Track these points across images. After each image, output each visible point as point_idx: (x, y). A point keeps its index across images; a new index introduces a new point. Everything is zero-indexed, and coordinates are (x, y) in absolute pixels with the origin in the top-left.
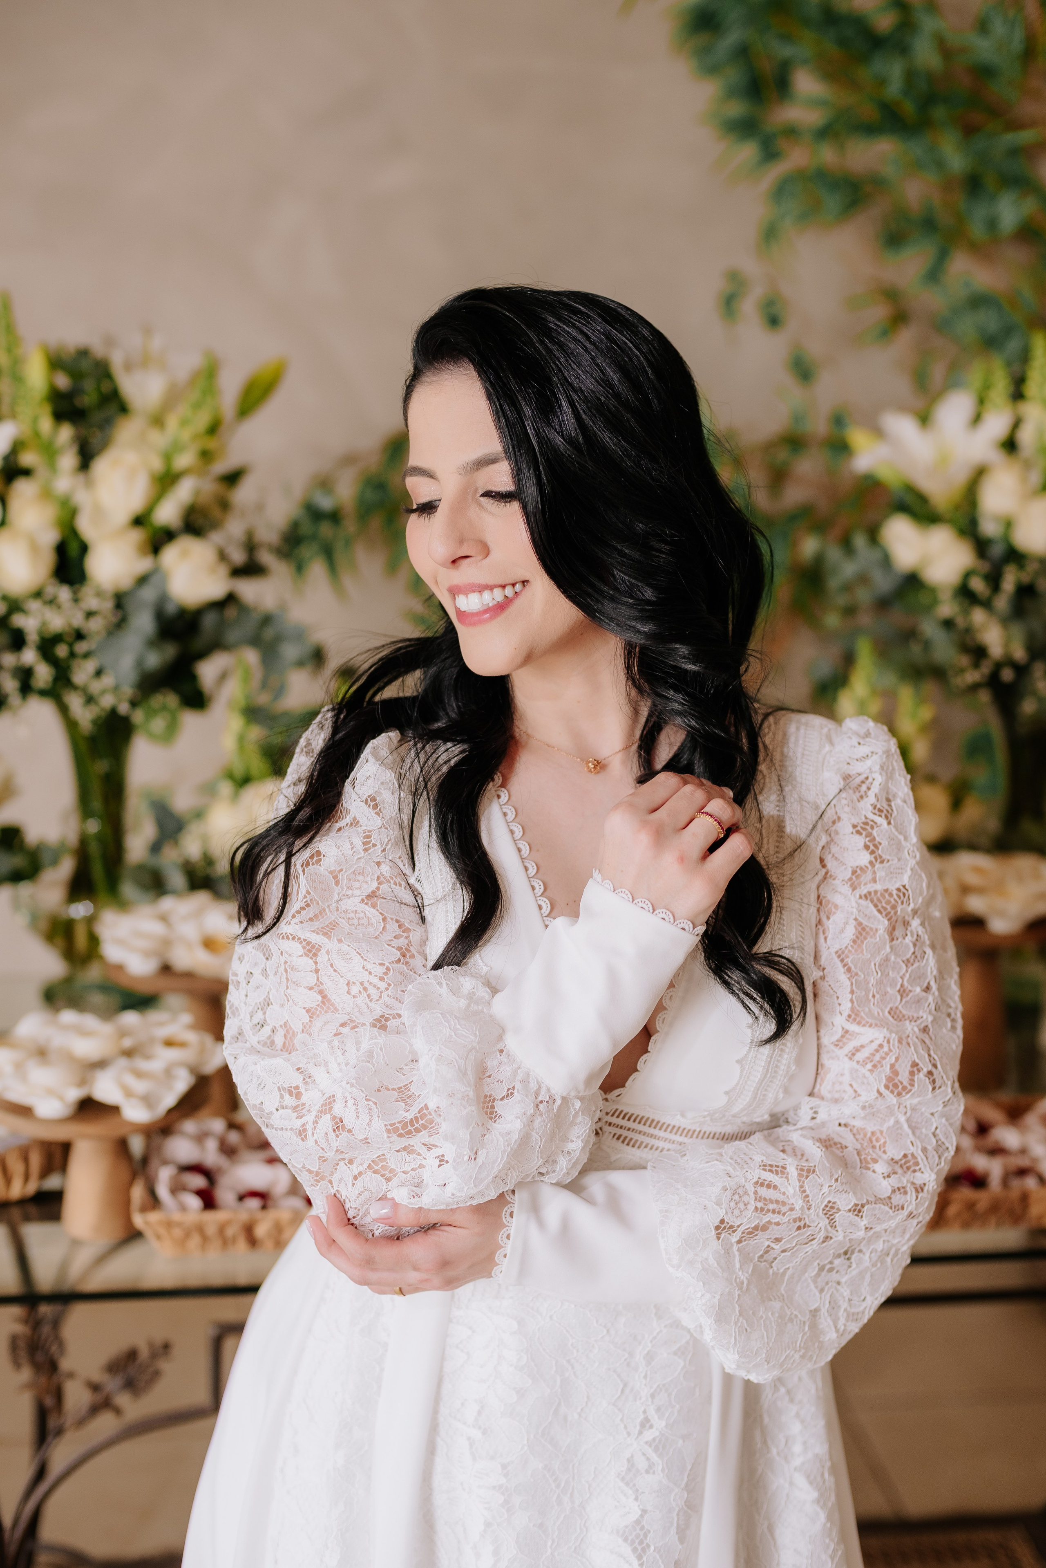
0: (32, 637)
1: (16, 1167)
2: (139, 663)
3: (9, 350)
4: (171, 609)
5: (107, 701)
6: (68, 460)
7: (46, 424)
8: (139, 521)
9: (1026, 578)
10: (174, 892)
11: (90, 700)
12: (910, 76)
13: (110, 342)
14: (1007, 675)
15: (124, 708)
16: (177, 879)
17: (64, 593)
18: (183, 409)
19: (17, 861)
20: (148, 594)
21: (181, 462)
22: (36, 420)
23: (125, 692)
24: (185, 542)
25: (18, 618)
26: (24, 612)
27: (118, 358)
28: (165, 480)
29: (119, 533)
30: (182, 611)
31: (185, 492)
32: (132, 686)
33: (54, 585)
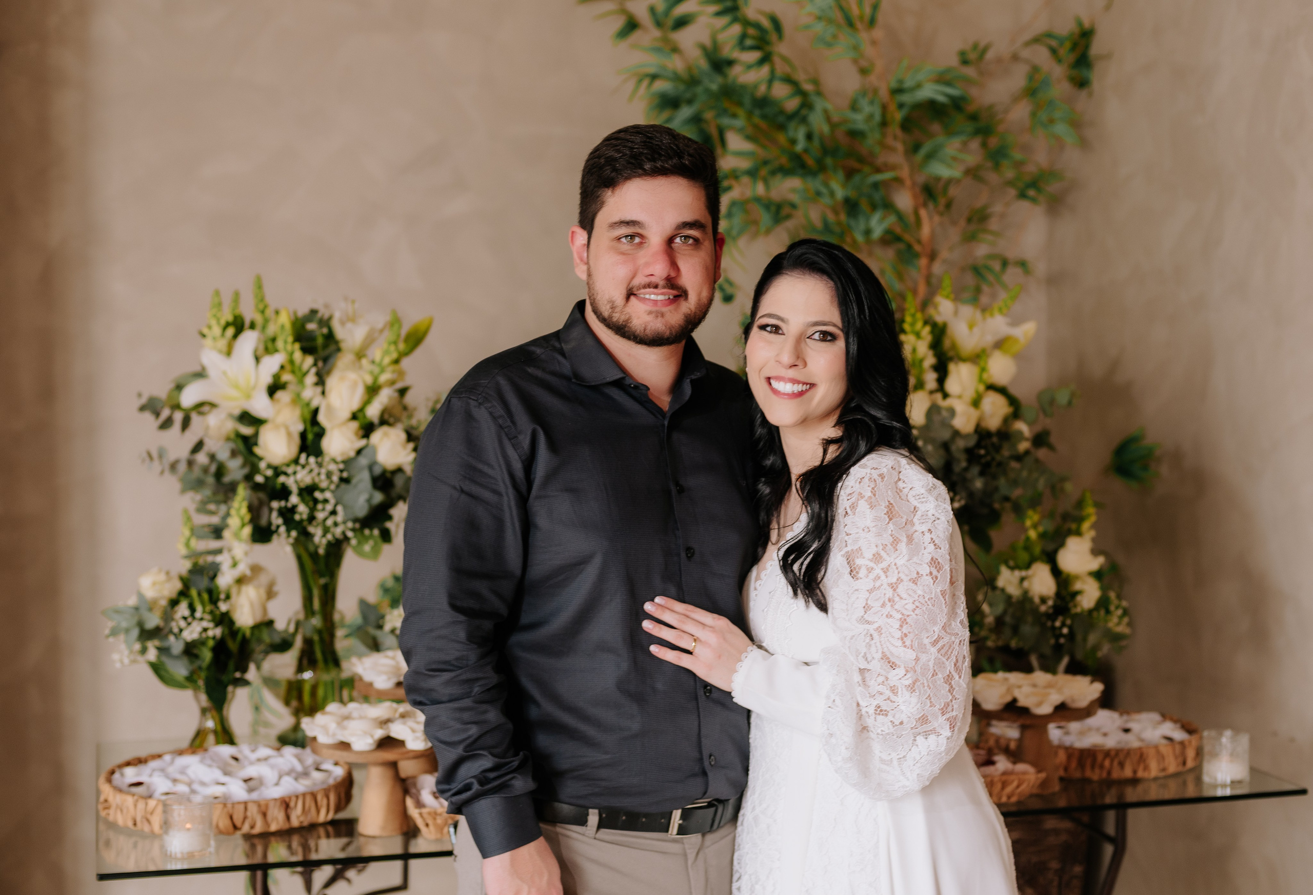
0: (294, 489)
1: (322, 802)
2: (369, 501)
3: (263, 312)
4: (378, 471)
5: (338, 531)
6: (311, 379)
7: (298, 355)
8: (354, 417)
10: (389, 649)
11: (326, 530)
12: (809, 137)
13: (327, 306)
15: (350, 534)
16: (391, 641)
17: (312, 460)
20: (363, 460)
21: (384, 378)
22: (291, 354)
23: (350, 525)
24: (385, 429)
25: (282, 479)
26: (286, 474)
27: (337, 315)
28: (372, 391)
29: (344, 423)
30: (384, 472)
31: (384, 397)
32: (355, 520)
33: (303, 456)
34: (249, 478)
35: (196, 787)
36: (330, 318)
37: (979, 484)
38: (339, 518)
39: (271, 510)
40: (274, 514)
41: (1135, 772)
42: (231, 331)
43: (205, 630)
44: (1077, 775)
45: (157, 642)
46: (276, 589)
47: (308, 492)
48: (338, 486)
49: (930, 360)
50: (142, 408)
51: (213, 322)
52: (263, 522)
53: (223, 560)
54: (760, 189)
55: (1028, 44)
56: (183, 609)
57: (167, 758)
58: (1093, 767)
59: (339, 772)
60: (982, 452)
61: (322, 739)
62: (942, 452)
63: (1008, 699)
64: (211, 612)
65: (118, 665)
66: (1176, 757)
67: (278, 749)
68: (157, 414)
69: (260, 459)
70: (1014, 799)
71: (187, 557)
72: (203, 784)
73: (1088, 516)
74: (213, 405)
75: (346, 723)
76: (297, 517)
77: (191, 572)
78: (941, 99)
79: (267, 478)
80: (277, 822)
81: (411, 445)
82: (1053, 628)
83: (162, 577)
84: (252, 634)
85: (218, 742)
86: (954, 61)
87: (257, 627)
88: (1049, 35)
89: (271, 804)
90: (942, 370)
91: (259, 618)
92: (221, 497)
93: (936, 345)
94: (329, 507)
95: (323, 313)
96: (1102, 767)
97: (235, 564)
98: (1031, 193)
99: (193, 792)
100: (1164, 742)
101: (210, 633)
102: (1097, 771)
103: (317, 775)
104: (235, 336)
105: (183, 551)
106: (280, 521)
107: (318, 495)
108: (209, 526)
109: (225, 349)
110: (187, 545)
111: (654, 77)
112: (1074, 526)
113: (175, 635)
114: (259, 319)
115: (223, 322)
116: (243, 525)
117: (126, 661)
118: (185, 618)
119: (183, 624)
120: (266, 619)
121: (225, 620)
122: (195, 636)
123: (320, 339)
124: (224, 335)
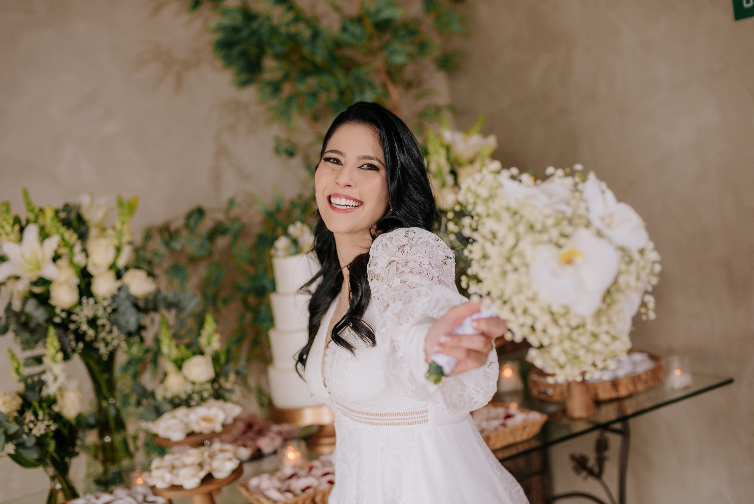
0: (84, 322)
3: (32, 211)
4: (133, 299)
5: (115, 343)
6: (78, 248)
8: (111, 268)
11: (107, 344)
15: (122, 343)
16: (167, 407)
17: (91, 301)
20: (123, 295)
21: (124, 240)
22: (62, 235)
23: (122, 337)
24: (130, 272)
25: (72, 317)
26: (75, 313)
28: (118, 250)
29: (105, 273)
30: (138, 299)
31: (126, 253)
32: (127, 334)
33: (84, 300)
34: (49, 321)
36: (78, 207)
38: (115, 334)
39: (71, 339)
42: (17, 228)
43: (48, 426)
45: (15, 442)
47: (92, 322)
48: (110, 314)
49: (446, 169)
51: (5, 224)
52: (67, 348)
53: (47, 377)
56: (29, 416)
61: (160, 485)
64: (49, 414)
67: (111, 493)
69: (55, 307)
71: (20, 381)
74: (17, 278)
75: (175, 471)
76: (87, 339)
79: (63, 319)
81: (150, 280)
83: (8, 398)
84: (76, 422)
87: (78, 418)
90: (454, 173)
92: (36, 337)
93: (448, 158)
94: (107, 329)
95: (73, 204)
97: (56, 379)
101: (53, 427)
104: (22, 230)
105: (15, 377)
107: (100, 322)
108: (31, 357)
109: (17, 239)
110: (18, 372)
113: (27, 434)
114: (31, 216)
115: (11, 222)
116: (57, 352)
118: (32, 422)
119: (31, 426)
121: (58, 418)
122: (42, 432)
123: (75, 223)
124: (13, 231)
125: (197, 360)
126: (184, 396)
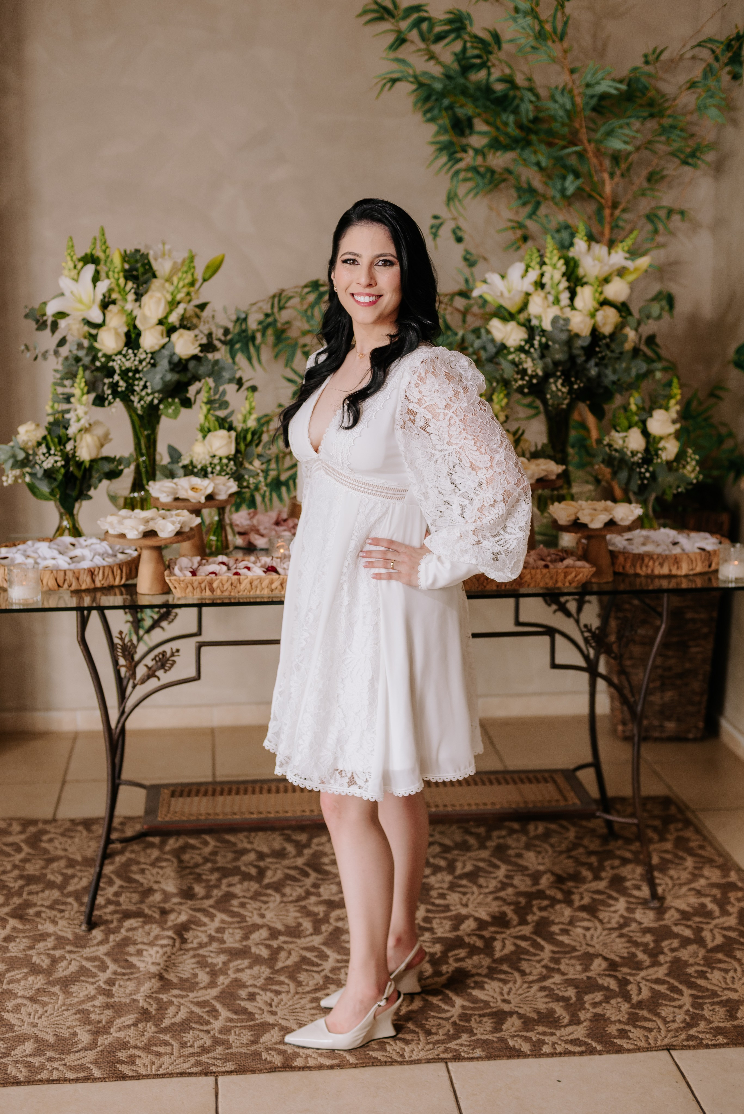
0: (118, 371)
1: (117, 572)
2: (162, 378)
3: (105, 251)
4: (176, 359)
5: (149, 398)
6: (131, 297)
7: (122, 281)
8: (161, 322)
9: (544, 340)
11: (141, 398)
12: (519, 121)
13: (147, 247)
14: (535, 381)
15: (156, 401)
16: (180, 473)
17: (130, 351)
18: (180, 274)
19: (112, 466)
20: (166, 352)
21: (179, 297)
22: (118, 279)
23: (156, 395)
24: (181, 331)
25: (111, 364)
26: (114, 360)
27: (151, 253)
28: (172, 305)
29: (152, 327)
30: (180, 360)
31: (180, 310)
32: (160, 391)
33: (126, 349)
34: (92, 363)
35: (39, 560)
36: (148, 255)
37: (593, 372)
38: (149, 391)
39: (104, 384)
40: (106, 387)
41: (670, 570)
42: (80, 265)
43: (56, 462)
44: (631, 571)
45: (28, 469)
46: (110, 437)
47: (126, 372)
48: (148, 369)
49: (564, 284)
50: (26, 316)
51: (69, 258)
52: (100, 391)
53: (71, 416)
54: (479, 160)
55: (693, 48)
56: (43, 448)
57: (30, 543)
58: (641, 567)
59: (135, 554)
60: (597, 349)
61: (111, 532)
62: (566, 348)
63: (573, 518)
64: (61, 450)
65: (5, 484)
66: (703, 562)
68: (37, 321)
69: (100, 350)
70: (574, 585)
71: (48, 415)
72: (45, 559)
73: (676, 395)
74: (68, 315)
75: (124, 521)
76: (119, 389)
77: (50, 423)
78: (614, 92)
79: (102, 363)
80: (86, 583)
82: (640, 473)
83: (35, 427)
84: (91, 466)
85: (70, 535)
86: (639, 62)
87: (93, 461)
88: (710, 40)
89: (82, 572)
90: (573, 291)
91: (94, 456)
92: (69, 376)
94: (142, 383)
95: (143, 250)
96: (647, 566)
98: (690, 160)
99: (37, 563)
100: (698, 551)
101: (59, 464)
102: (644, 568)
103: (120, 556)
104: (82, 268)
105: (50, 411)
106: (109, 392)
108: (63, 394)
109: (76, 277)
110: (52, 407)
111: (394, 81)
112: (664, 403)
113: (39, 464)
114: (101, 255)
115: (75, 258)
116: (83, 395)
117: (10, 481)
118: (44, 454)
119: (42, 458)
120: (100, 456)
122: (50, 466)
123: (141, 270)
124: (75, 267)
125: (223, 433)
126: (199, 467)
